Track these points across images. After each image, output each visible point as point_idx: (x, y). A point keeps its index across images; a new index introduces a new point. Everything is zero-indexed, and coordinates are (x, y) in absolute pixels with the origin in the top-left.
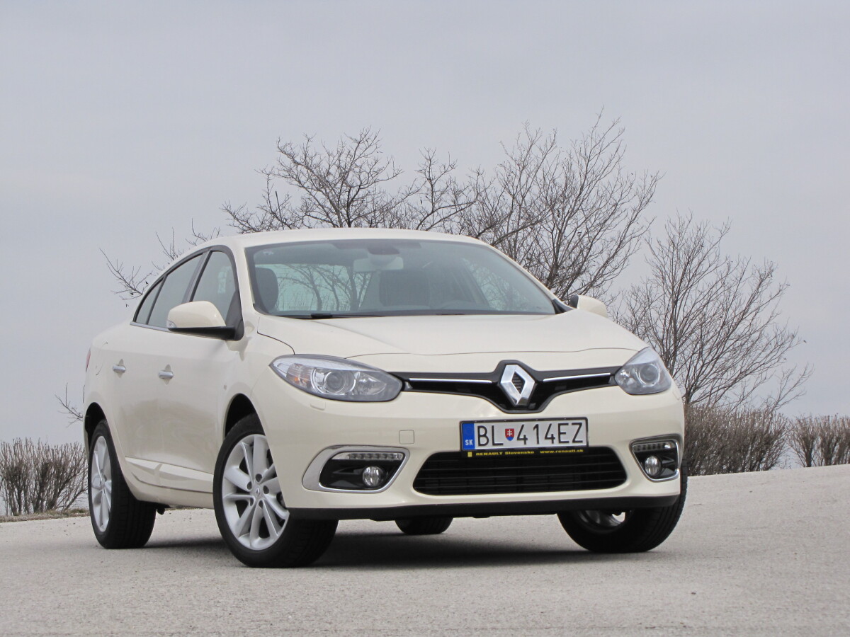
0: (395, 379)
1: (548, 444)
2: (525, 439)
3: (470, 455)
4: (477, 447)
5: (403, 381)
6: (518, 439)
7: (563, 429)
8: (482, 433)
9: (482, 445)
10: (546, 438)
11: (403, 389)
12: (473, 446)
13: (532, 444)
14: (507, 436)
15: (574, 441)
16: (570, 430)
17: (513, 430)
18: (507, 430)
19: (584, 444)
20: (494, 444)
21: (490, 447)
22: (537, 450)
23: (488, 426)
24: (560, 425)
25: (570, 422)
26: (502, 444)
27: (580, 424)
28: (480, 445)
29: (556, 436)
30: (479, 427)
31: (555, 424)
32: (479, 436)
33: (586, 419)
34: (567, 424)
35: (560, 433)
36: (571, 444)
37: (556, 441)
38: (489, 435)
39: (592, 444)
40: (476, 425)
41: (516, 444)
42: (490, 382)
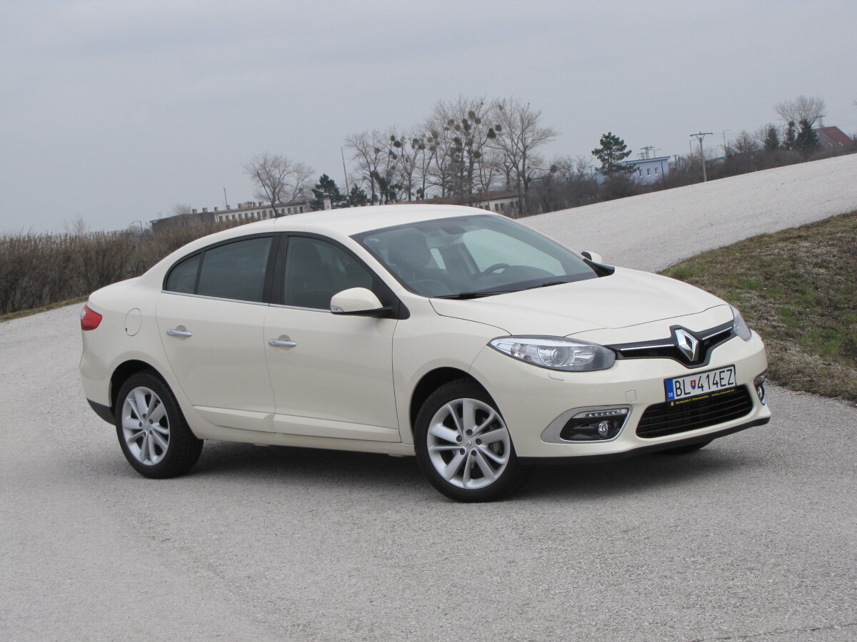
0: (610, 351)
1: (714, 388)
2: (702, 387)
3: (672, 404)
4: (676, 398)
5: (615, 351)
6: (699, 387)
7: (722, 376)
8: (678, 387)
9: (678, 395)
10: (714, 384)
11: (617, 358)
12: (673, 397)
13: (706, 390)
14: (692, 386)
15: (729, 384)
16: (726, 375)
17: (695, 381)
18: (691, 382)
19: (734, 385)
20: (685, 394)
21: (683, 396)
22: (710, 394)
23: (681, 380)
24: (720, 372)
25: (726, 369)
26: (689, 393)
27: (731, 370)
28: (677, 395)
29: (719, 382)
30: (676, 382)
31: (718, 372)
32: (677, 389)
33: (734, 366)
34: (724, 371)
35: (721, 379)
36: (727, 386)
37: (719, 385)
38: (682, 387)
39: (738, 384)
40: (674, 381)
41: (697, 392)
42: (673, 345)
